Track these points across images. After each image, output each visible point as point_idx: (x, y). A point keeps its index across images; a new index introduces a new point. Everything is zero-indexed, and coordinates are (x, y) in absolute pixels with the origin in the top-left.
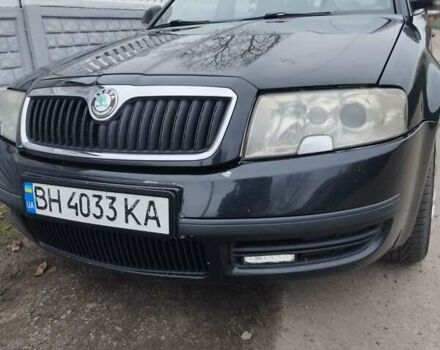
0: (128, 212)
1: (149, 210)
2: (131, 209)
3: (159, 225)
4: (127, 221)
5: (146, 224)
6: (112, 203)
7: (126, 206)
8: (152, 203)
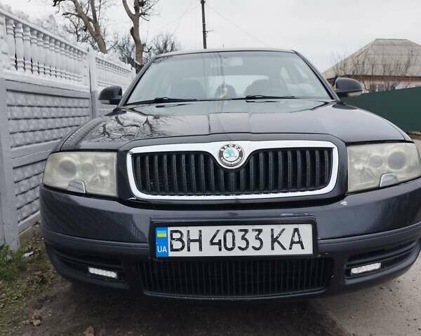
0: (274, 240)
1: (293, 236)
2: (277, 237)
3: (303, 248)
4: (273, 248)
5: (290, 249)
6: (258, 235)
7: (272, 236)
8: (296, 230)
